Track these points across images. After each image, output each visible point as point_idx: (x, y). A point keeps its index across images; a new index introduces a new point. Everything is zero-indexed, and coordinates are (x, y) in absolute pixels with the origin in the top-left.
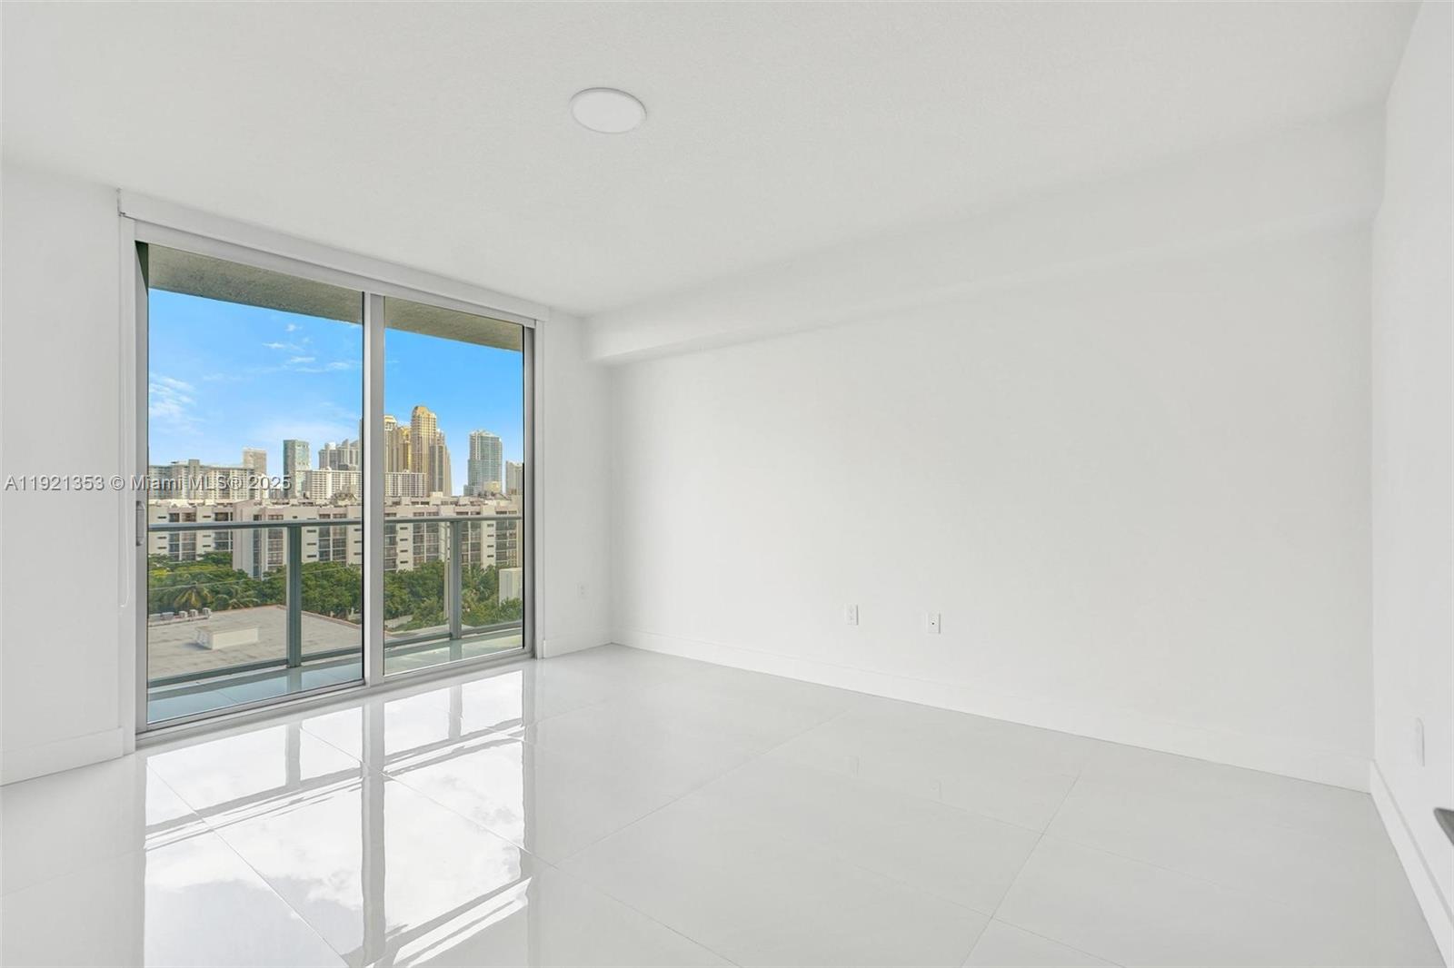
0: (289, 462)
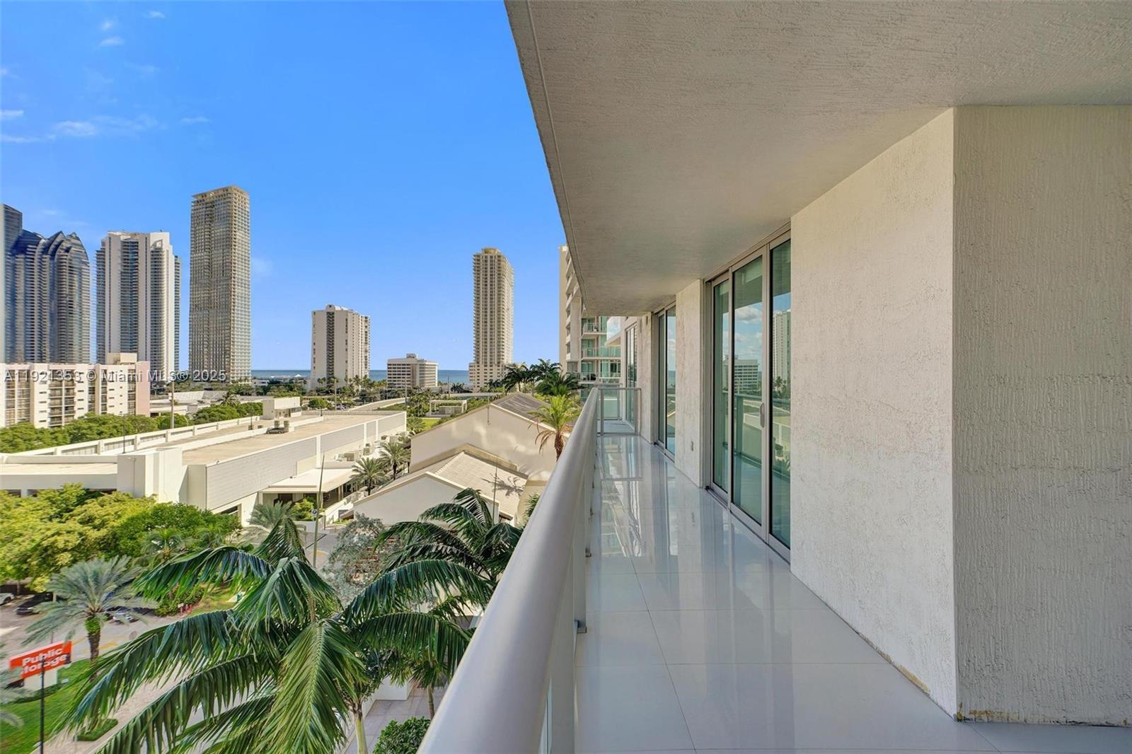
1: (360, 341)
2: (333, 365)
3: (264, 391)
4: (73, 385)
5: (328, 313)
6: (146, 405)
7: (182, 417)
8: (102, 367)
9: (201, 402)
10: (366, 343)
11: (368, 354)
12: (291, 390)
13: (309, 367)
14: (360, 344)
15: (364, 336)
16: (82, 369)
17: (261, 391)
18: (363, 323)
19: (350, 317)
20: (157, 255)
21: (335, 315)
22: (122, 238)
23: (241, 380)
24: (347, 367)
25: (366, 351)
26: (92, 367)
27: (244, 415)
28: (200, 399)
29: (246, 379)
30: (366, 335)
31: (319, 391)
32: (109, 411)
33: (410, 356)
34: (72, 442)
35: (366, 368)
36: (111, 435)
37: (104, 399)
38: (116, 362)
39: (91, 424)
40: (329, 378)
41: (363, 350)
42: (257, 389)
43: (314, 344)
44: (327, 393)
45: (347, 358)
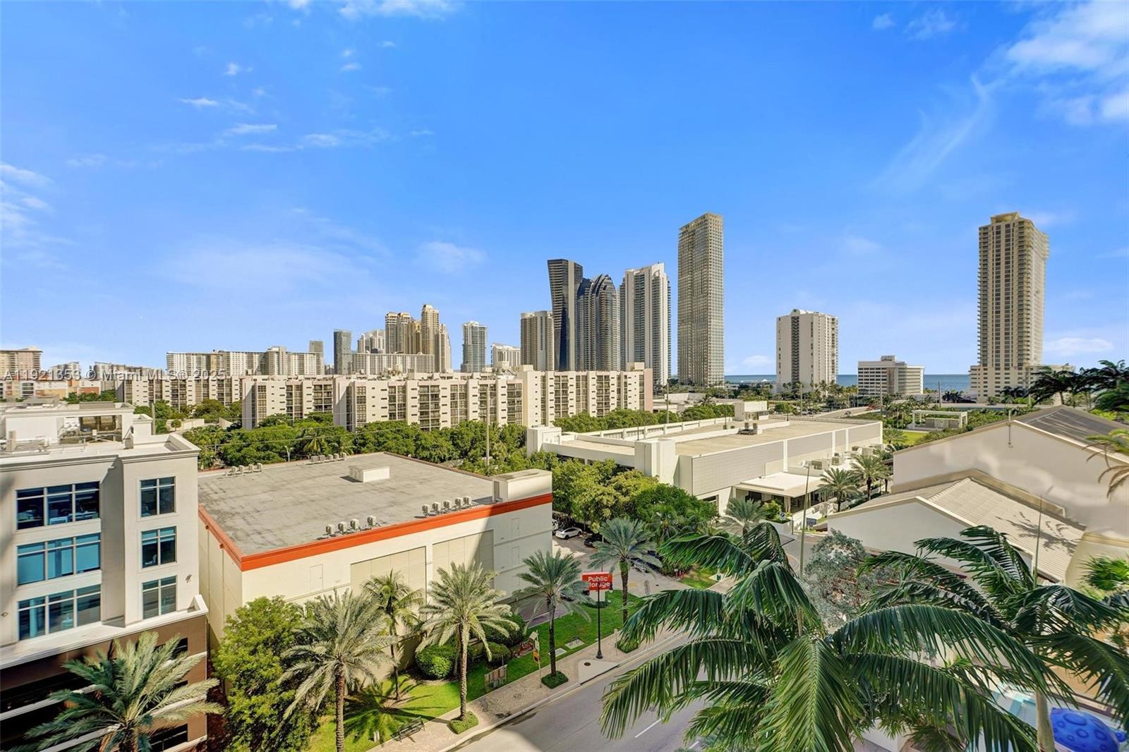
0: (338, 348)
1: (827, 344)
2: (798, 370)
3: (735, 395)
4: (609, 386)
5: (793, 318)
6: (651, 404)
7: (674, 414)
8: (625, 373)
9: (687, 402)
10: (833, 347)
11: (835, 358)
12: (758, 393)
13: (774, 373)
14: (827, 347)
15: (831, 339)
16: (613, 374)
17: (733, 394)
18: (830, 325)
19: (815, 320)
20: (656, 282)
21: (800, 320)
22: (635, 273)
23: (716, 385)
24: (813, 371)
25: (833, 355)
26: (618, 373)
27: (718, 416)
28: (686, 400)
29: (720, 383)
30: (833, 338)
31: (784, 396)
32: (629, 407)
33: (885, 359)
34: (608, 429)
35: (833, 372)
36: (630, 426)
37: (626, 398)
38: (632, 369)
39: (619, 416)
40: (794, 383)
41: (830, 353)
42: (729, 393)
43: (780, 349)
44: (793, 398)
45: (813, 362)
